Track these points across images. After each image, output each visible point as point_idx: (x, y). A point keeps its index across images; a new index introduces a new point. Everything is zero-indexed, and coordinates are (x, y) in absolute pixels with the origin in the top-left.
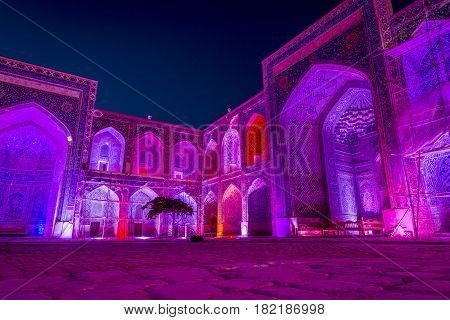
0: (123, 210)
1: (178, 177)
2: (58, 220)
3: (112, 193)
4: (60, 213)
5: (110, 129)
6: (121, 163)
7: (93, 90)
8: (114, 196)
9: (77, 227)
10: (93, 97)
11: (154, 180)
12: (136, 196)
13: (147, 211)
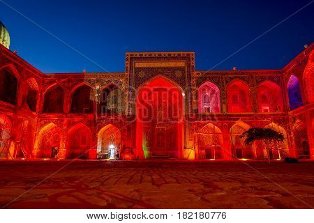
0: (226, 139)
1: (266, 111)
2: (185, 148)
3: (216, 127)
4: (185, 143)
5: (207, 83)
6: (219, 106)
7: (193, 59)
8: (217, 129)
9: (197, 152)
10: (193, 63)
11: (246, 116)
12: (233, 129)
13: (244, 139)
